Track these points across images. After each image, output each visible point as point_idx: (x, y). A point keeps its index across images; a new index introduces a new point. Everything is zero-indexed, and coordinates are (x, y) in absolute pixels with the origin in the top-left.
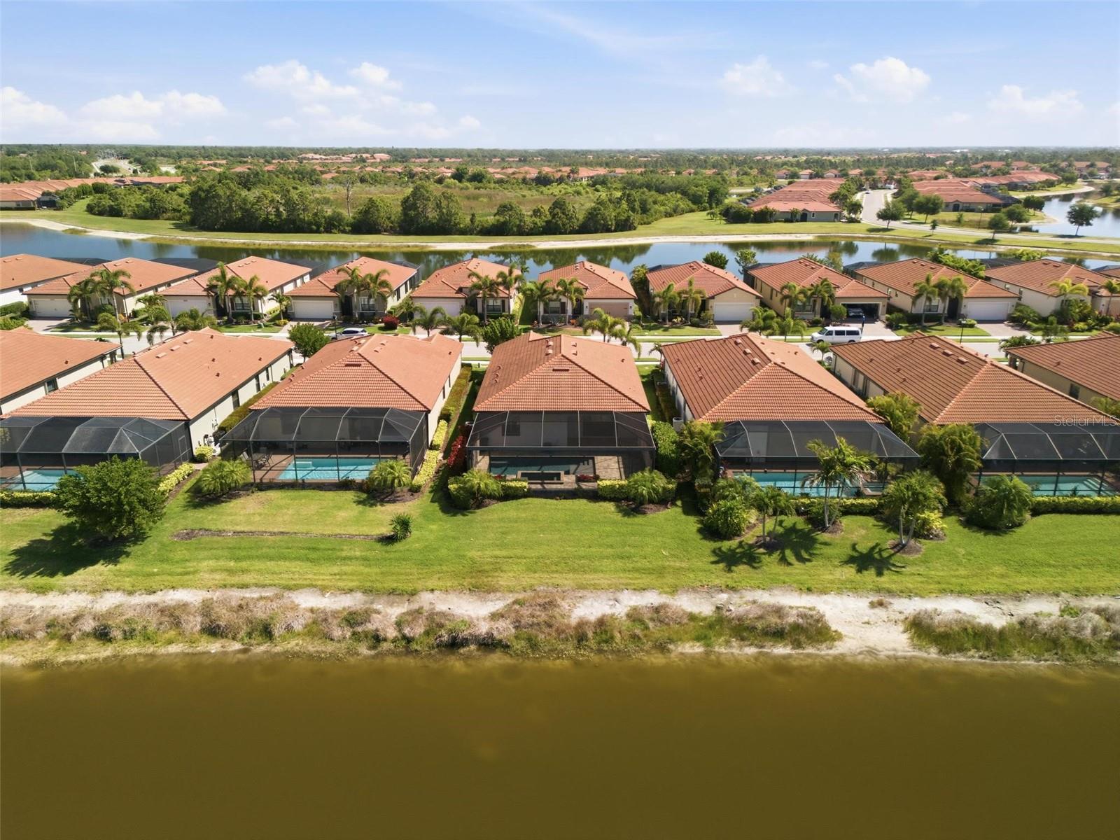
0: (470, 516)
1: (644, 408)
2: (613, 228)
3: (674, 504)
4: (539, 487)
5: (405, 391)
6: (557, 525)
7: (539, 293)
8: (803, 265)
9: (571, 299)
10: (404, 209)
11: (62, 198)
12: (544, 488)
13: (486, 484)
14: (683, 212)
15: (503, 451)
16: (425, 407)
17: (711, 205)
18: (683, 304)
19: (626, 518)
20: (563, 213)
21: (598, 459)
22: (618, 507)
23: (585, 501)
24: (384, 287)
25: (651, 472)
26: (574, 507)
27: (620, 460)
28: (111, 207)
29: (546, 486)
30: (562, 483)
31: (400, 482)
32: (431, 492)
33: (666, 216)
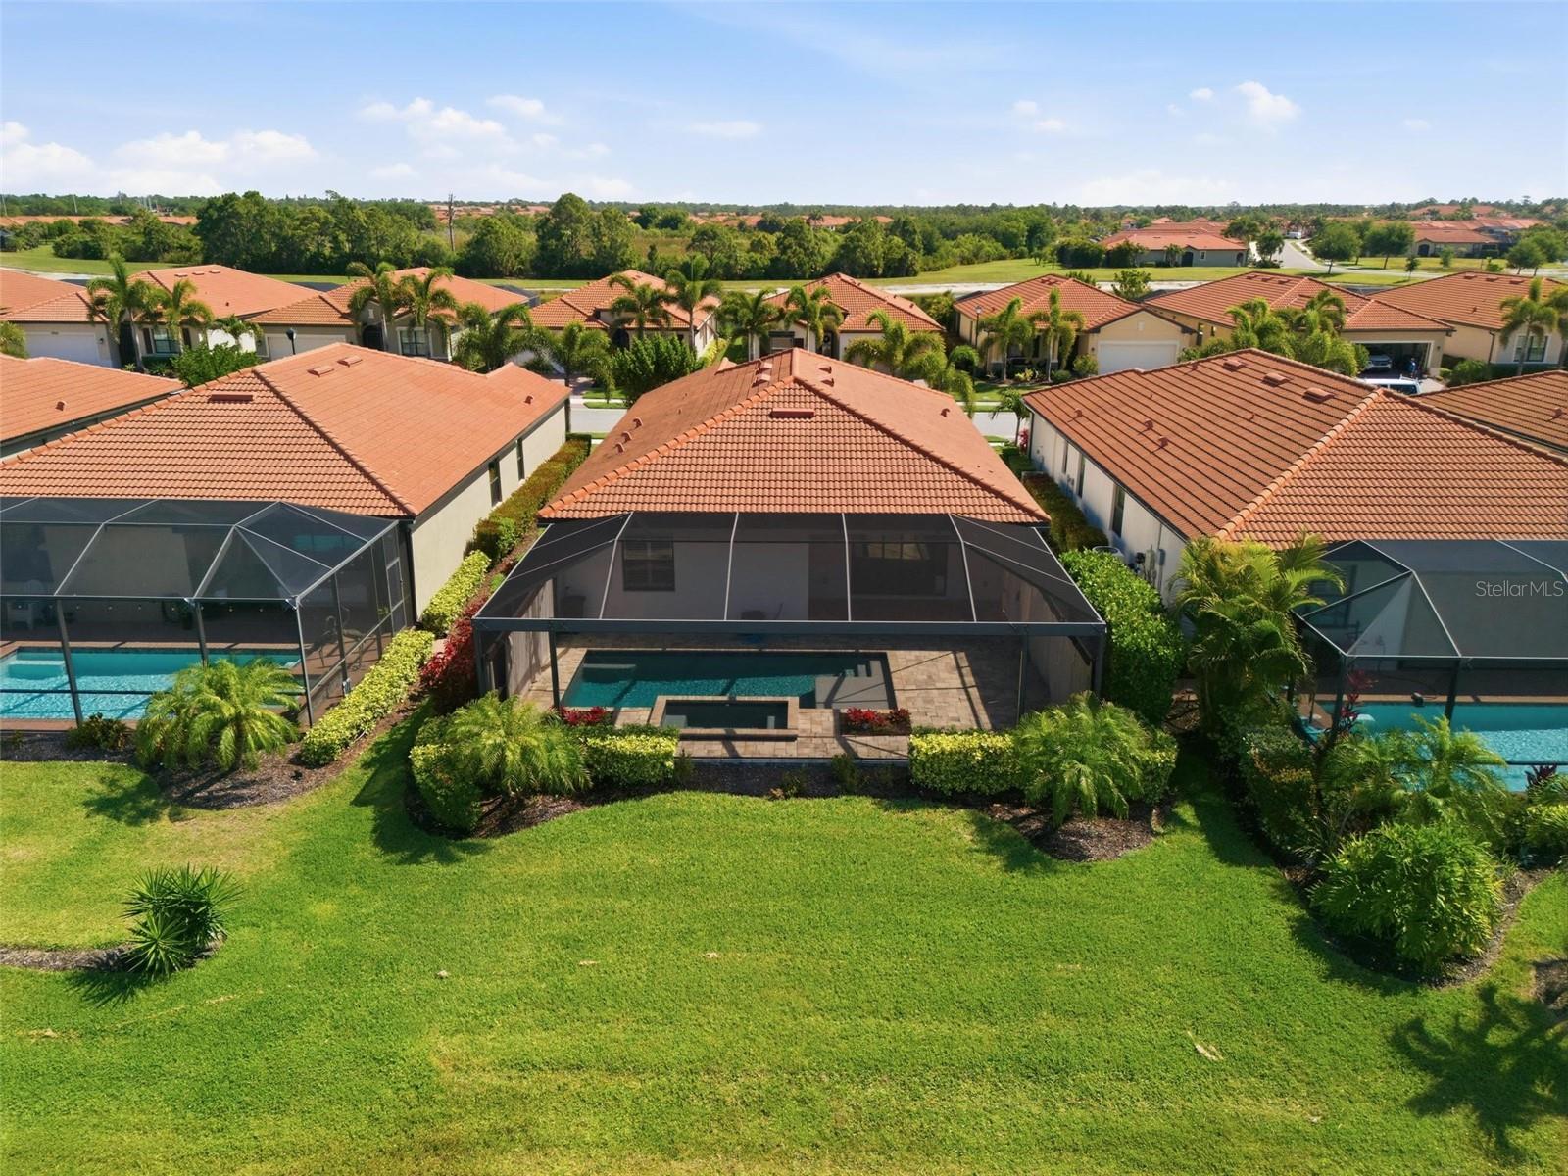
0: (468, 865)
1: (1031, 513)
2: (880, 272)
3: (1171, 819)
4: (718, 749)
5: (354, 464)
6: (772, 906)
7: (750, 316)
8: (1258, 281)
9: (815, 329)
10: (541, 238)
11: (17, 235)
12: (734, 754)
13: (526, 752)
14: (988, 259)
15: (622, 632)
16: (401, 506)
17: (1031, 250)
18: (1038, 343)
19: (1018, 875)
20: (800, 246)
21: (898, 658)
22: (983, 828)
23: (865, 804)
24: (443, 306)
25: (1094, 706)
26: (830, 829)
27: (964, 663)
28: (85, 244)
29: (740, 747)
30: (792, 738)
31: (240, 737)
32: (366, 765)
33: (962, 263)
